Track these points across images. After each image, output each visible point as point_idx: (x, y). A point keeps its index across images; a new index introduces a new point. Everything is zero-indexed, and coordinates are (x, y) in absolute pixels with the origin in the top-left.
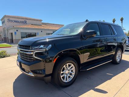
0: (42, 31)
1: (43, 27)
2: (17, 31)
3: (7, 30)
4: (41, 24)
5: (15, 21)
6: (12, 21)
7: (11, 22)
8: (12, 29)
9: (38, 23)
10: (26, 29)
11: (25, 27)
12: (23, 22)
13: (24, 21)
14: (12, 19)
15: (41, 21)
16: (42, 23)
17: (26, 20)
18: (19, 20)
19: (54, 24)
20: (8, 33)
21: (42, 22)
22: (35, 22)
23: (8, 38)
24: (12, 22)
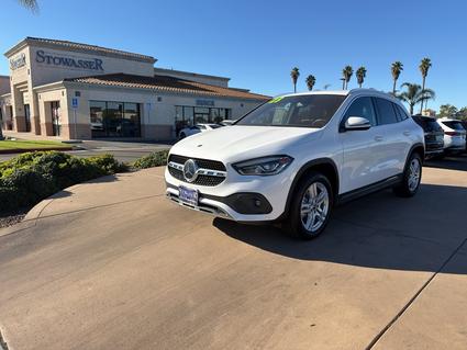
0: (159, 99)
2: (78, 94)
3: (35, 91)
5: (61, 60)
7: (49, 62)
8: (56, 88)
13: (95, 62)
16: (156, 70)
18: (78, 57)
23: (37, 119)
24: (53, 64)
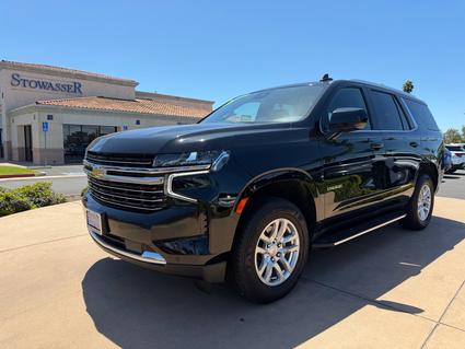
0: (138, 123)
1: (142, 105)
2: (50, 117)
3: (9, 115)
4: (133, 96)
5: (37, 83)
6: (27, 84)
7: (25, 86)
8: (28, 111)
9: (123, 91)
10: (85, 111)
11: (80, 104)
12: (67, 88)
13: (74, 85)
14: (28, 74)
15: (133, 84)
17: (79, 81)
18: (54, 80)
19: (178, 98)
20: (9, 126)
21: (137, 89)
22: (112, 90)
23: (9, 143)
24: (28, 88)
